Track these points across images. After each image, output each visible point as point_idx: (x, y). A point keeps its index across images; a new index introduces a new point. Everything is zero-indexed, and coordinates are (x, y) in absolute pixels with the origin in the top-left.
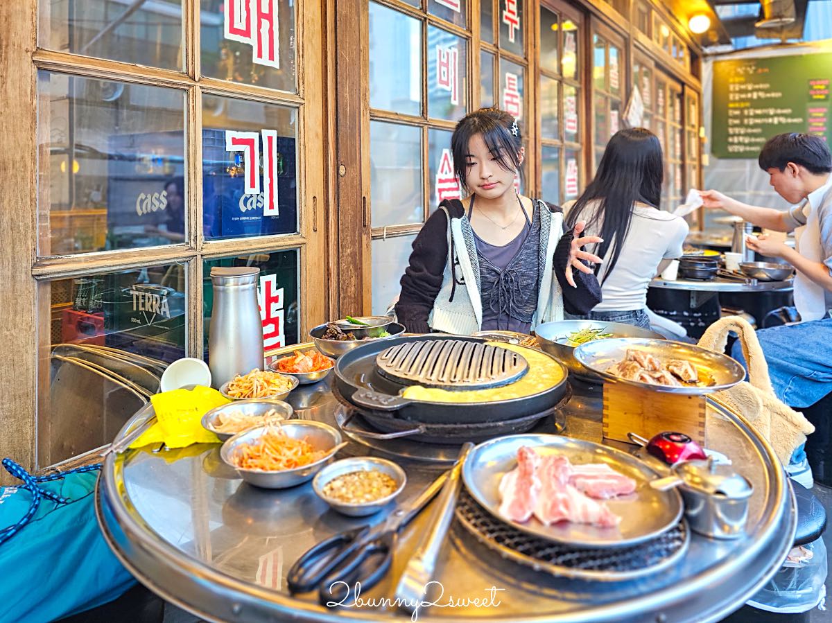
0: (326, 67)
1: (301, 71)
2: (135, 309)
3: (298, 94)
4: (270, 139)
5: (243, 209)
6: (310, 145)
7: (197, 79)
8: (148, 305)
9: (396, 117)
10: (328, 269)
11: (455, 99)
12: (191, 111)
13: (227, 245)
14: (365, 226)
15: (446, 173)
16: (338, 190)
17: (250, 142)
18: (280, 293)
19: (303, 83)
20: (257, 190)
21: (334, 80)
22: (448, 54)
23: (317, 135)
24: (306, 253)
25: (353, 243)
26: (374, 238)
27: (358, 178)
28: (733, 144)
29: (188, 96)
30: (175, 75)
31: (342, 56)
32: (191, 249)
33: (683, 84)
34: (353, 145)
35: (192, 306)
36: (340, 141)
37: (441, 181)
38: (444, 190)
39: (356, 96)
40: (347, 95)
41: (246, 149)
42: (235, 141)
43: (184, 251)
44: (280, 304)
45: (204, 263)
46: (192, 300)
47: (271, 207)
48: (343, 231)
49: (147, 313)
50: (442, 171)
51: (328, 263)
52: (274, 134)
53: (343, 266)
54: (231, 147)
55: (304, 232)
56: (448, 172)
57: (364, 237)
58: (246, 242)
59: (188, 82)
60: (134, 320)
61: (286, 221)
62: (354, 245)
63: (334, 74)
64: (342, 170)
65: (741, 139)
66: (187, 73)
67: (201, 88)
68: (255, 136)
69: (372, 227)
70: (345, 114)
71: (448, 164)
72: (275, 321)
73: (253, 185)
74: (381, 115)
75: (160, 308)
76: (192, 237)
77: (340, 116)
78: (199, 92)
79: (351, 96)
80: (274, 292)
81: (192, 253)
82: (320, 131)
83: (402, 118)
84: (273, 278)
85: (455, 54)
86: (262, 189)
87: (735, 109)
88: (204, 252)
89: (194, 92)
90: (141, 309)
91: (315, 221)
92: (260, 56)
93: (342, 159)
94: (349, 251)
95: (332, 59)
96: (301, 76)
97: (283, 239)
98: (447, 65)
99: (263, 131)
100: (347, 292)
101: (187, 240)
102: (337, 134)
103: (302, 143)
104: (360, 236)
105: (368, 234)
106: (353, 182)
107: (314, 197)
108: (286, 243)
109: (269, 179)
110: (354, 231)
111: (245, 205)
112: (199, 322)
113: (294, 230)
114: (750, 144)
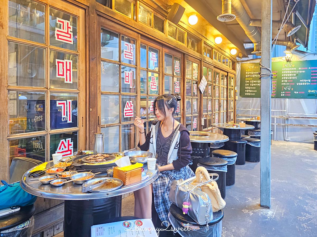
0: (86, 82)
1: (79, 83)
2: (34, 147)
3: (78, 90)
4: (70, 102)
5: (63, 120)
6: (81, 103)
7: (48, 89)
8: (37, 146)
9: (110, 93)
10: (86, 137)
11: (131, 86)
12: (47, 97)
13: (56, 131)
14: (99, 124)
15: (128, 108)
16: (90, 115)
17: (64, 104)
18: (72, 143)
19: (80, 87)
20: (65, 116)
21: (89, 85)
22: (128, 73)
23: (84, 100)
24: (80, 133)
25: (94, 129)
26: (102, 128)
27: (96, 111)
28: (246, 92)
29: (46, 93)
30: (42, 88)
31: (91, 79)
32: (47, 132)
33: (228, 73)
34: (94, 103)
35: (47, 147)
36: (90, 102)
37: (126, 110)
38: (127, 113)
39: (96, 89)
40: (93, 89)
41: (63, 105)
42: (59, 104)
43: (44, 132)
44: (72, 146)
45: (50, 135)
46: (47, 145)
47: (70, 120)
48: (91, 126)
49: (37, 148)
50: (126, 108)
51: (86, 135)
52: (71, 101)
53: (91, 136)
54: (58, 105)
55: (79, 127)
56: (128, 107)
57: (98, 128)
58: (62, 130)
59: (46, 90)
60: (34, 150)
61: (74, 124)
62: (95, 130)
63: (89, 84)
64: (91, 110)
65: (249, 90)
66: (46, 87)
67: (50, 91)
68: (65, 102)
69: (101, 125)
70: (92, 94)
71: (129, 105)
72: (71, 151)
73: (64, 115)
74: (105, 93)
75: (40, 147)
76: (47, 129)
77: (91, 95)
78: (49, 92)
79: (94, 89)
80: (70, 143)
81: (47, 133)
82: (85, 99)
83: (112, 93)
84: (70, 139)
85: (131, 73)
86: (67, 116)
87: (248, 80)
88: (50, 133)
89: (48, 92)
90: (36, 147)
91: (83, 124)
92: (67, 80)
93: (91, 107)
94: (93, 131)
95: (88, 80)
96: (79, 85)
97: (73, 129)
98: (128, 77)
99: (67, 100)
100: (92, 143)
101: (45, 130)
102: (90, 100)
103: (79, 103)
104: (97, 127)
105: (100, 127)
106: (94, 113)
107: (83, 117)
108: (74, 130)
109: (69, 113)
110: (94, 126)
111: (64, 119)
112: (49, 150)
113: (76, 126)
114: (252, 93)
